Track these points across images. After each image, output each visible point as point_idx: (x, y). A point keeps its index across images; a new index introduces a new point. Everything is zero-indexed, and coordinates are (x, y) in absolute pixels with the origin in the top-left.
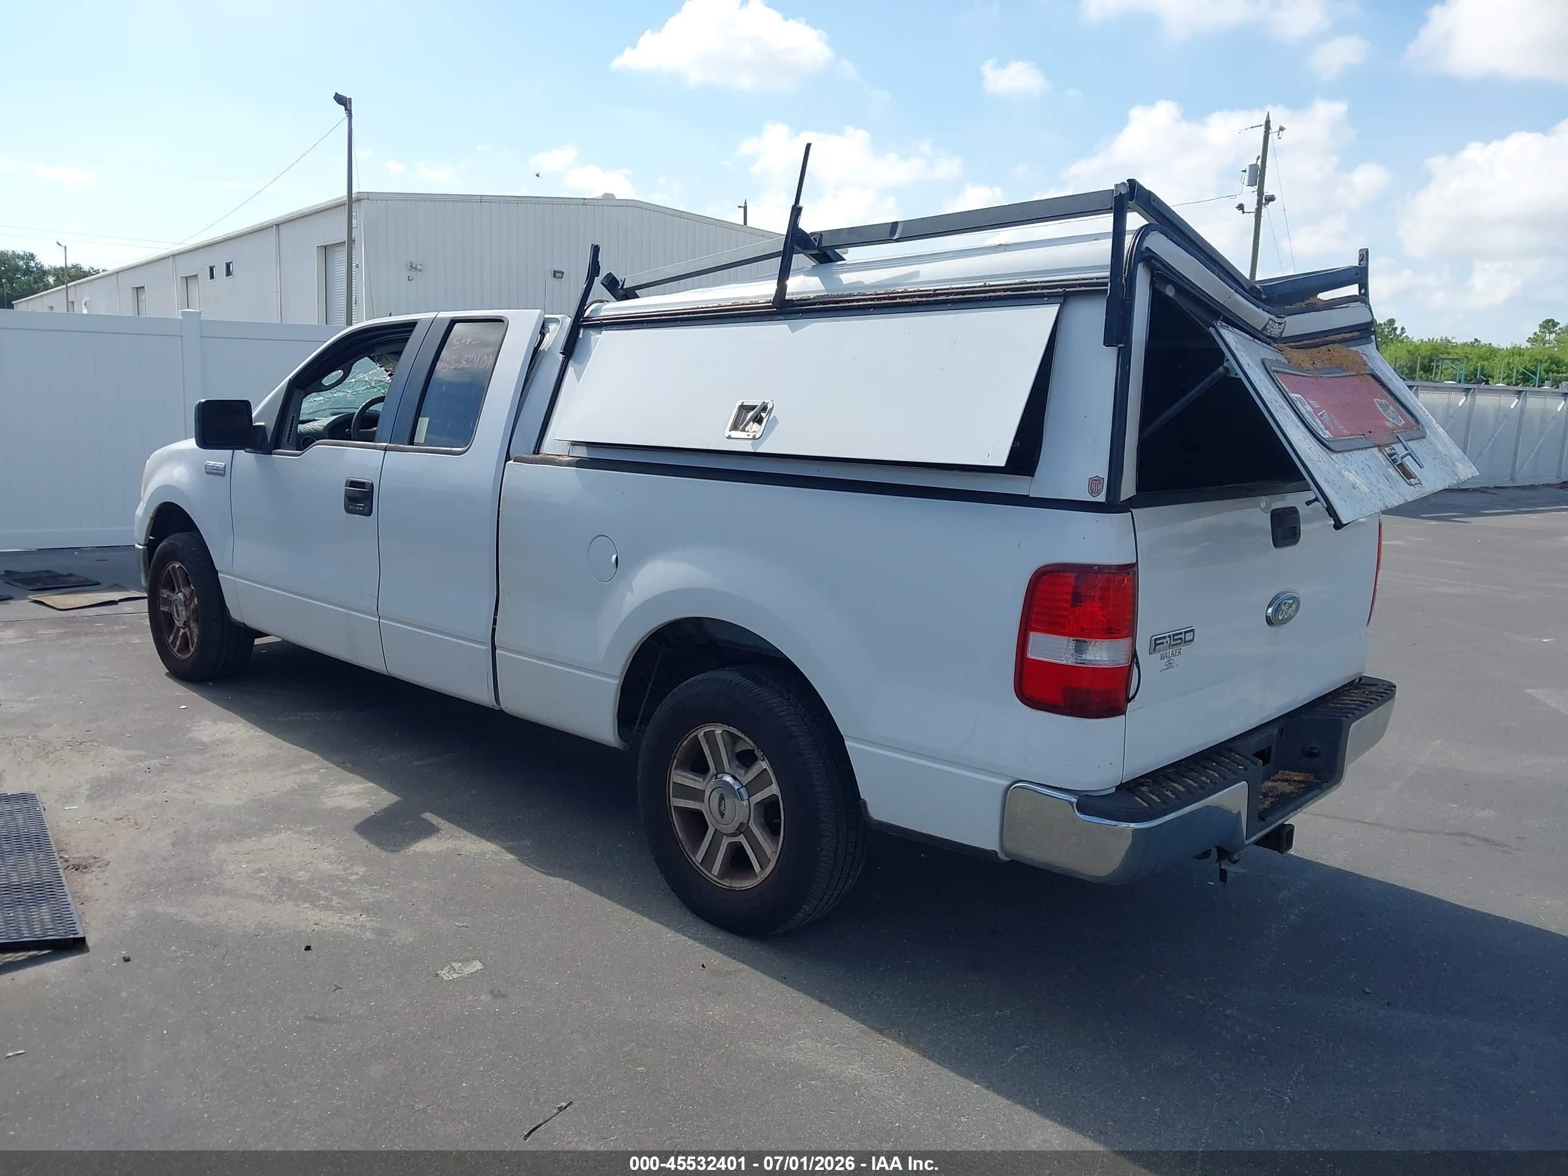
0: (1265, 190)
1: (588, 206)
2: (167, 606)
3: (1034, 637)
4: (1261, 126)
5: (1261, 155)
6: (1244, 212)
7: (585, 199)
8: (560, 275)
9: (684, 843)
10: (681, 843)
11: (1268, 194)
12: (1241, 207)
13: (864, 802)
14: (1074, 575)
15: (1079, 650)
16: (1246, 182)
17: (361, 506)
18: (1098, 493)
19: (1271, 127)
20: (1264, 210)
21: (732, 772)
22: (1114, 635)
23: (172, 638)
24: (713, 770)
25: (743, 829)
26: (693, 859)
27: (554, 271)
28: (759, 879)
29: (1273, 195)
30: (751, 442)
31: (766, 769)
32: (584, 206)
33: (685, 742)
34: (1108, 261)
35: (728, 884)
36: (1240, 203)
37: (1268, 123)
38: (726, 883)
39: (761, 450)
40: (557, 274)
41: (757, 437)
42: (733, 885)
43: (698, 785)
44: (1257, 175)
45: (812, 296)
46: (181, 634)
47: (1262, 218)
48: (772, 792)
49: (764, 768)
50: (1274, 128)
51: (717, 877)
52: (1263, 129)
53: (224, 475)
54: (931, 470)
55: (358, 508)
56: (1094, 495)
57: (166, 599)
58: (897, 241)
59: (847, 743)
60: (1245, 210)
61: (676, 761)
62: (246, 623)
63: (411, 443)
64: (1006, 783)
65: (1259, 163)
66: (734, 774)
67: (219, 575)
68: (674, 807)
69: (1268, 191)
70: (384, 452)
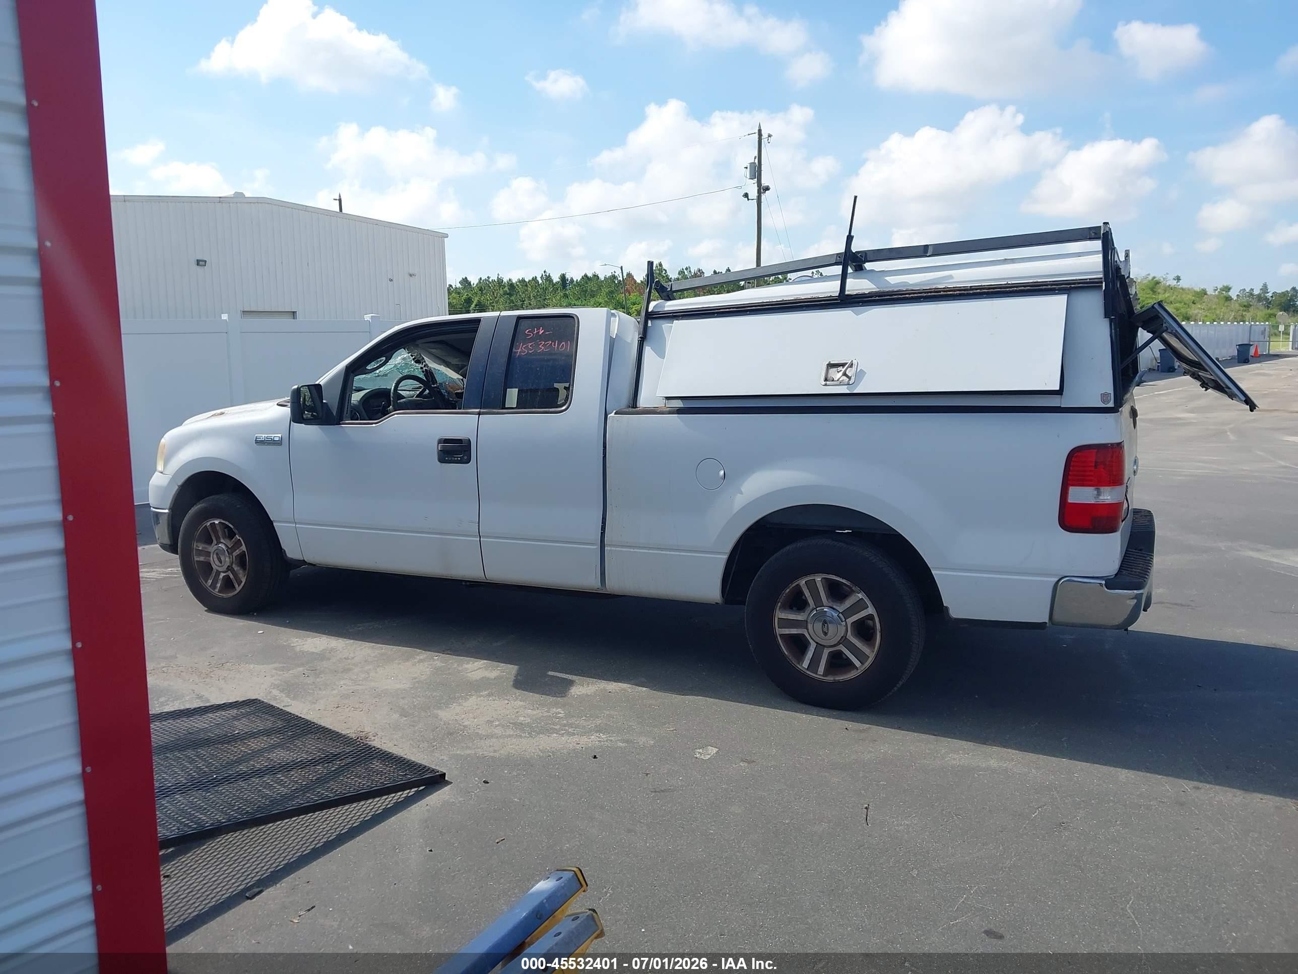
0: (763, 182)
1: (224, 204)
2: (202, 556)
3: (1072, 490)
4: (755, 133)
5: (757, 156)
6: (748, 199)
7: (220, 197)
8: (203, 263)
9: (790, 658)
10: (789, 658)
11: (765, 185)
12: (746, 195)
13: (947, 608)
14: (1096, 450)
15: (1099, 494)
16: (748, 176)
17: (459, 457)
18: (1108, 402)
19: (763, 135)
20: (763, 196)
21: (830, 605)
22: (1116, 484)
23: (210, 582)
24: (813, 605)
25: (844, 640)
26: (800, 667)
27: (197, 260)
28: (859, 671)
29: (768, 186)
30: (846, 386)
31: (862, 599)
32: (220, 204)
33: (788, 590)
34: (1101, 268)
35: (832, 679)
36: (746, 192)
37: (760, 131)
38: (830, 679)
39: (857, 391)
40: (201, 263)
41: (850, 383)
42: (837, 679)
43: (800, 617)
44: (756, 171)
45: (867, 292)
46: (221, 577)
47: (762, 204)
48: (869, 612)
49: (861, 598)
50: (765, 135)
51: (823, 675)
52: (757, 136)
53: (281, 445)
54: (979, 396)
55: (456, 459)
56: (1106, 403)
57: (202, 550)
58: (929, 256)
59: (933, 572)
60: (749, 198)
61: (780, 604)
62: (306, 560)
63: (504, 408)
64: (1056, 579)
65: (756, 161)
66: (831, 606)
67: (274, 524)
68: (780, 635)
69: (764, 183)
70: (477, 416)
